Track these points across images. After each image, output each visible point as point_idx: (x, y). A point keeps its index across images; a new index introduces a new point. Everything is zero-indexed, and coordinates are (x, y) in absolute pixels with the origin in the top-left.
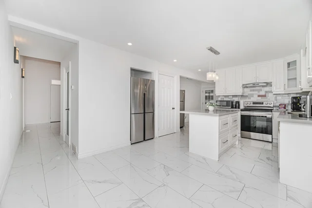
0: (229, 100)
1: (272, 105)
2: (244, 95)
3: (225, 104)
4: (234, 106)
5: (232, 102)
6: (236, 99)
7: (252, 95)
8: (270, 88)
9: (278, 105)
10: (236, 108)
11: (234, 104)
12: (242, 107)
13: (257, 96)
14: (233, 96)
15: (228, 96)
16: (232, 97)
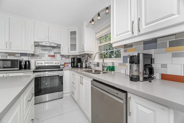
0: (16, 58)
1: (59, 64)
2: (36, 54)
3: (9, 64)
4: (23, 67)
5: (20, 62)
6: (25, 59)
7: (43, 55)
8: (59, 50)
9: (63, 63)
10: (25, 68)
11: (23, 64)
12: (33, 67)
13: (47, 56)
14: (22, 54)
15: (13, 54)
16: (19, 55)
